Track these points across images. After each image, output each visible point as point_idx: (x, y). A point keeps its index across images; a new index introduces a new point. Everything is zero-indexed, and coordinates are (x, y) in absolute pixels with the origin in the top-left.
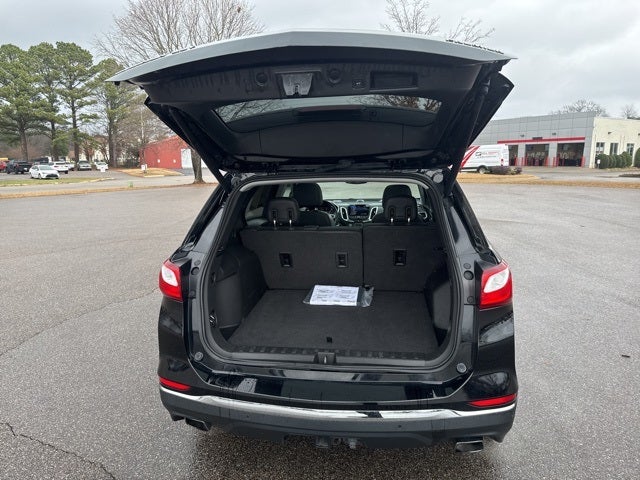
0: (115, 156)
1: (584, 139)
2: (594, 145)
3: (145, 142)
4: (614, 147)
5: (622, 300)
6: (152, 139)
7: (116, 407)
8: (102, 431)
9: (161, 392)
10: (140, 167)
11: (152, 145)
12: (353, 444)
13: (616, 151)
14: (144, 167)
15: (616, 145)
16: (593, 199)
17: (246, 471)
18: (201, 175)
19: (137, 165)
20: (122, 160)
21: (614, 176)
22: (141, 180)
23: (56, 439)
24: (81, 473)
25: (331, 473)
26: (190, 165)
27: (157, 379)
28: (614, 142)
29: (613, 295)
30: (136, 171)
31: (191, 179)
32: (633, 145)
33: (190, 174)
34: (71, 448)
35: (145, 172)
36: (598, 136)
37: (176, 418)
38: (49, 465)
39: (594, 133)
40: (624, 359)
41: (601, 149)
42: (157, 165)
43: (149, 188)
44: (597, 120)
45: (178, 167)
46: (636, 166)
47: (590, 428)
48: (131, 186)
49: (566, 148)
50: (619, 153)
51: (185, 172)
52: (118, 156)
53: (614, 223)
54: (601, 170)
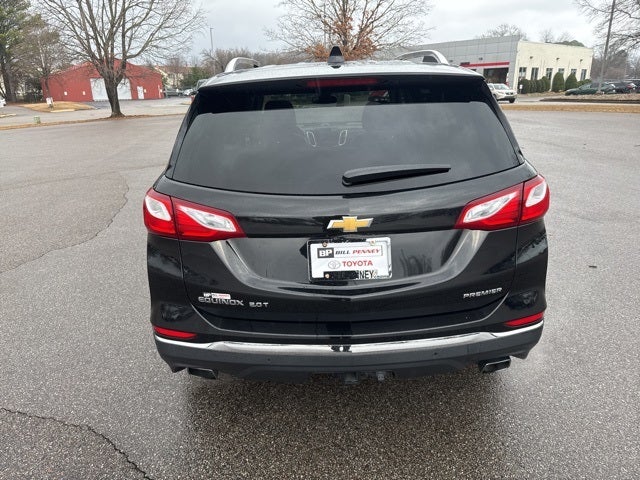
0: (12, 89)
1: (508, 63)
2: (517, 70)
3: (46, 71)
4: (535, 71)
5: (575, 215)
6: (54, 68)
7: (88, 362)
8: (79, 390)
9: (158, 342)
10: (45, 102)
11: (56, 75)
12: (381, 377)
13: (536, 76)
14: (49, 101)
15: (537, 69)
16: (525, 121)
17: (255, 414)
18: (118, 107)
19: (40, 99)
20: (21, 93)
21: (535, 100)
22: (47, 115)
23: (26, 405)
24: (67, 439)
25: (345, 406)
26: (105, 97)
27: (149, 328)
28: (535, 66)
29: (566, 211)
30: (41, 105)
31: (108, 112)
32: (551, 69)
33: (105, 107)
34: (46, 413)
35: (51, 106)
36: (522, 60)
37: (176, 369)
38: (25, 434)
39: (518, 58)
40: (591, 269)
41: (523, 74)
42: (63, 99)
43: (60, 123)
44: (521, 44)
45: (89, 99)
46: (553, 90)
47: (580, 335)
48: (39, 122)
49: (490, 73)
50: (539, 77)
51: (100, 105)
52: (16, 89)
53: (551, 144)
54: (523, 96)
